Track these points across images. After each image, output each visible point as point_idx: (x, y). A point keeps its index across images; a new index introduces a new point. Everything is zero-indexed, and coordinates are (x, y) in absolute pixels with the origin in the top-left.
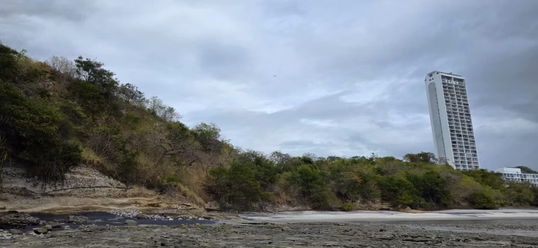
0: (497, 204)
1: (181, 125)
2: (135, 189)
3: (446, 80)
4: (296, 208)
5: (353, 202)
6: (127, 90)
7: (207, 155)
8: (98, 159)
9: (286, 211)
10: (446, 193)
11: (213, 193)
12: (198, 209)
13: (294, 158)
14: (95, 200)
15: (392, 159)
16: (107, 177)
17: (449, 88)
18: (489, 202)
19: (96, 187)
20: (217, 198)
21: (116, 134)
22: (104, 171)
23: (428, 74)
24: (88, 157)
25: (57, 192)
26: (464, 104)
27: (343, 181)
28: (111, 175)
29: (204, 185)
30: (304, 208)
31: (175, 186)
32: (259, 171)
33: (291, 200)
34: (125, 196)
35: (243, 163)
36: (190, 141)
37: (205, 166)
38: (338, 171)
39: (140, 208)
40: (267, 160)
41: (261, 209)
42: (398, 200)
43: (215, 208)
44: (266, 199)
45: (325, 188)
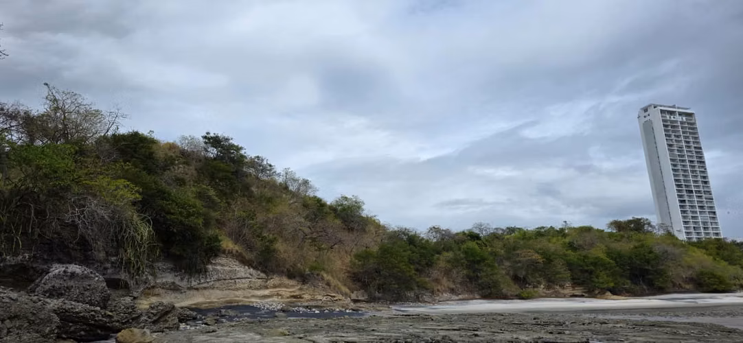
0: (735, 285)
1: (319, 200)
2: (276, 280)
3: (668, 117)
4: (460, 297)
5: (534, 287)
6: (257, 164)
7: (351, 235)
8: (237, 248)
9: (448, 300)
10: (661, 273)
11: (359, 280)
12: (344, 300)
13: (457, 234)
14: (237, 293)
15: (588, 230)
16: (247, 267)
17: (672, 127)
18: (721, 282)
19: (238, 278)
20: (365, 286)
21: (253, 219)
22: (244, 262)
23: (642, 109)
24: (227, 247)
25: (201, 286)
26: (695, 148)
27: (520, 262)
28: (250, 265)
29: (349, 272)
30: (471, 296)
31: (318, 275)
32: (413, 253)
33: (454, 286)
34: (266, 288)
35: (394, 243)
36: (330, 218)
37: (348, 249)
38: (514, 249)
39: (283, 300)
40: (423, 239)
41: (417, 299)
42: (593, 284)
43: (363, 298)
44: (422, 287)
45: (496, 271)
